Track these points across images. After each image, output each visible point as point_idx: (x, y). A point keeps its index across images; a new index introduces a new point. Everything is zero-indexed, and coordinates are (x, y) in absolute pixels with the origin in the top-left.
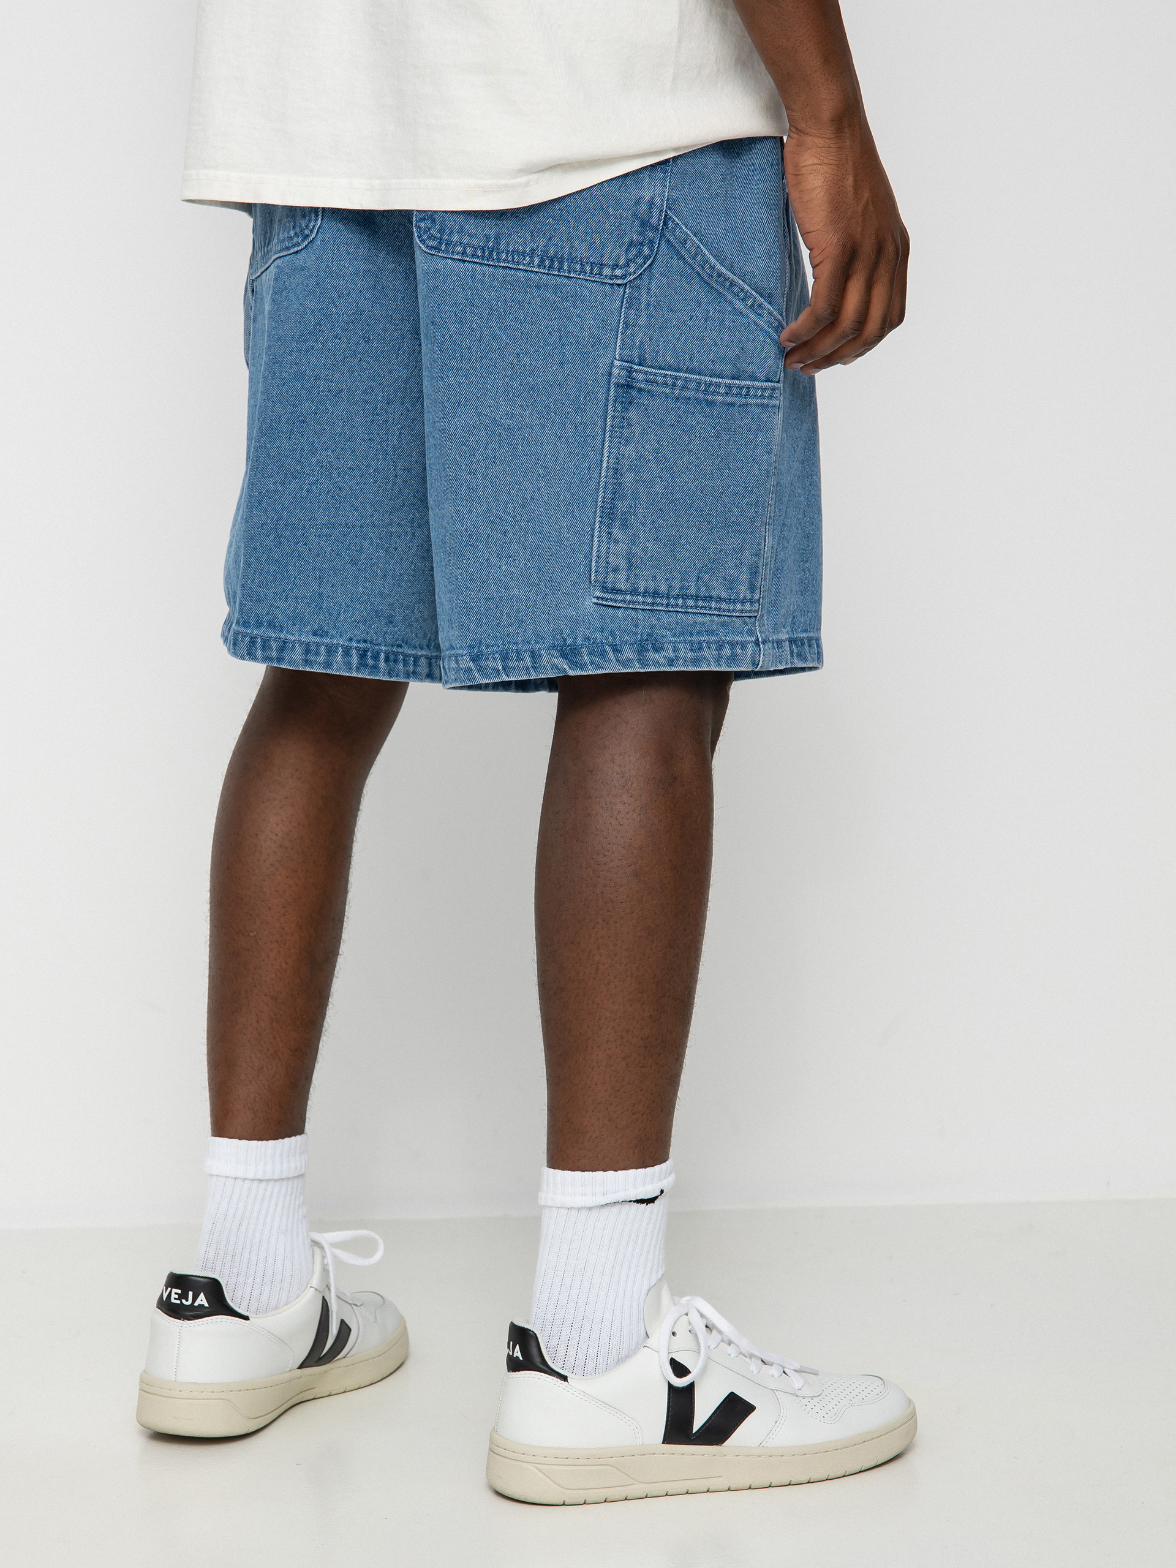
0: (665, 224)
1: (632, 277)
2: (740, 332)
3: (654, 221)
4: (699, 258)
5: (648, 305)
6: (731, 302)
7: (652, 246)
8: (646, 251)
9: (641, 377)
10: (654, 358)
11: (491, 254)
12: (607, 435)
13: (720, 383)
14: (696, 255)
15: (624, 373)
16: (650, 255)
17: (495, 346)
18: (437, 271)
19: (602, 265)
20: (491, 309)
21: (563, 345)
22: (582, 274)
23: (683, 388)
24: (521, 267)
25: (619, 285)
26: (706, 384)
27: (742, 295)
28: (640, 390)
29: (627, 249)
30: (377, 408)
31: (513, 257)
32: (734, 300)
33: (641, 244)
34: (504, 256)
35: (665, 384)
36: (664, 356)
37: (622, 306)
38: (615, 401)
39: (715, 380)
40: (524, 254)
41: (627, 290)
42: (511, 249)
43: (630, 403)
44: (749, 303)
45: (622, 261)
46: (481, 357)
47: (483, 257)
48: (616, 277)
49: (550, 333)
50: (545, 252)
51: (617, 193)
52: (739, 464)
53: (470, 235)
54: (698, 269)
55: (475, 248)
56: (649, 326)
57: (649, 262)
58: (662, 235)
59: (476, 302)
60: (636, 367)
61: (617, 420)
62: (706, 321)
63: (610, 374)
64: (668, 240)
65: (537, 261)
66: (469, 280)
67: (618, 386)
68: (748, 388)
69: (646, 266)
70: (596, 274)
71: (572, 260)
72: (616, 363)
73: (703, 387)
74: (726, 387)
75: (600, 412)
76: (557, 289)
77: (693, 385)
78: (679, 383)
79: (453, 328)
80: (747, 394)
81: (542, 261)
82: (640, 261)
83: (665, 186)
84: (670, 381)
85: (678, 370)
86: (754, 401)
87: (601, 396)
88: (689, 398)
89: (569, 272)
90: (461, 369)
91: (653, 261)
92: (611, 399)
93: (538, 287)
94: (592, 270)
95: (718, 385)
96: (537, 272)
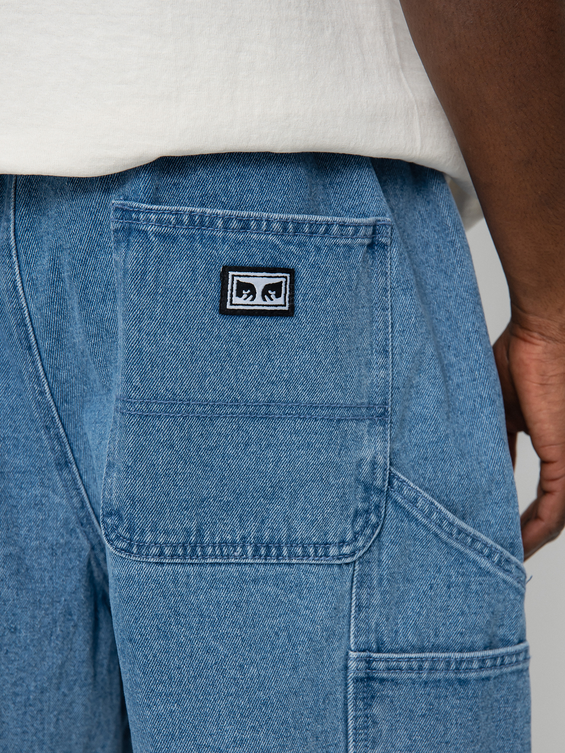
0: (390, 483)
1: (362, 552)
2: (489, 594)
3: (378, 483)
4: (434, 516)
5: (381, 580)
6: (474, 562)
7: (379, 511)
8: (373, 518)
9: (382, 665)
10: (394, 640)
11: (194, 550)
12: (351, 739)
13: (472, 658)
14: (431, 513)
15: (362, 665)
16: (378, 523)
17: (211, 660)
18: (130, 578)
19: (327, 544)
20: (202, 616)
21: (294, 645)
22: (306, 558)
23: (432, 669)
24: (233, 561)
25: (347, 564)
26: (457, 662)
27: (486, 551)
28: (382, 681)
29: (353, 521)
30: (29, 699)
31: (221, 549)
32: (478, 558)
33: (367, 511)
34: (210, 550)
35: (411, 669)
36: (405, 636)
37: (352, 587)
38: (355, 699)
39: (466, 655)
40: (234, 544)
41: (356, 568)
42: (217, 539)
43: (373, 697)
44: (496, 559)
45: (349, 536)
46: (195, 677)
47: (184, 556)
48: (345, 556)
49: (276, 633)
50: (259, 539)
51: (337, 459)
52: (500, 743)
53: (166, 533)
54: (434, 528)
55: (174, 547)
56: (384, 604)
57: (378, 531)
58: (388, 496)
59: (182, 609)
60: (375, 655)
61: (361, 720)
62: (449, 587)
63: (346, 668)
64: (395, 502)
65: (250, 550)
66: (171, 585)
67: (357, 681)
68: (503, 657)
69: (375, 536)
70: (321, 556)
71: (291, 544)
72: (353, 655)
73: (453, 666)
74: (479, 661)
75: (340, 715)
76: (278, 580)
77: (442, 665)
78: (426, 665)
79: (155, 645)
80: (502, 664)
81: (256, 550)
82: (368, 531)
83: (386, 441)
84: (415, 665)
85: (422, 650)
86: (510, 669)
87: (340, 696)
88: (439, 680)
89: (290, 558)
90: (171, 694)
91: (381, 528)
92: (350, 696)
93: (255, 581)
94: (316, 551)
95: (470, 661)
96: (252, 564)
